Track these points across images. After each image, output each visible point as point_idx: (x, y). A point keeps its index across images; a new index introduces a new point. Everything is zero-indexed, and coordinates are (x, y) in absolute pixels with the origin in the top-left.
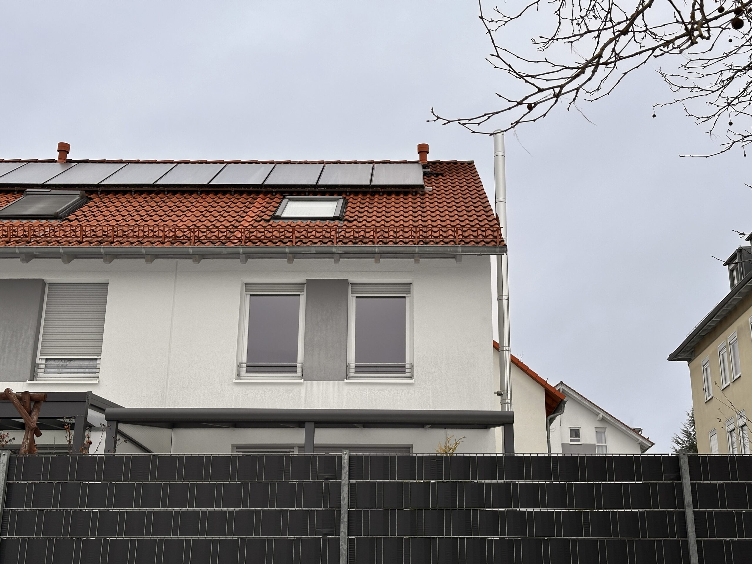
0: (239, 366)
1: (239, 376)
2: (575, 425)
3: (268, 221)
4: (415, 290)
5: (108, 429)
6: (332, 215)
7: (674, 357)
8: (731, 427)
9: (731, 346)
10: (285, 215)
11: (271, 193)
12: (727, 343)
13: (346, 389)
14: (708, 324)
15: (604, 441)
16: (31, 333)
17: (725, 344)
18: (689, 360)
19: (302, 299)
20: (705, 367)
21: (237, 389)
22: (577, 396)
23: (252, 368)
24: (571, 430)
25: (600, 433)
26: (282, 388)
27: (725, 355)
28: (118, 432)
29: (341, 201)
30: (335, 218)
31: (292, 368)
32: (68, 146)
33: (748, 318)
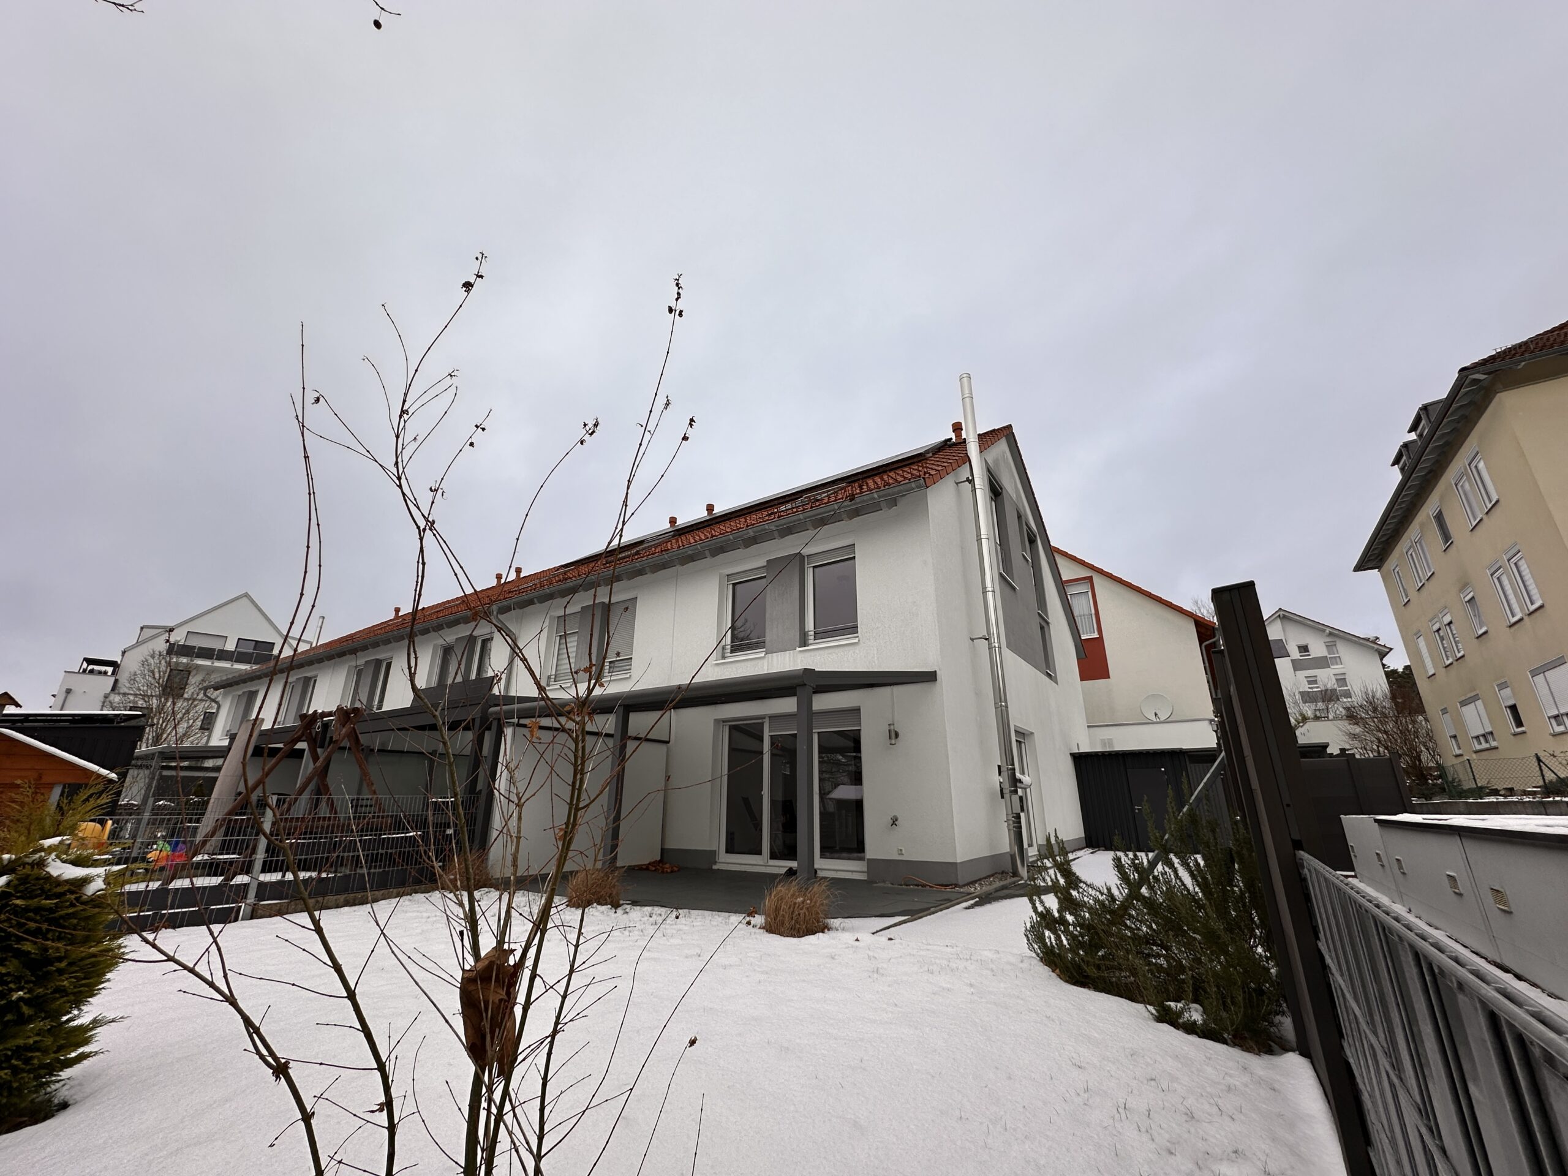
0: (724, 648)
1: (723, 657)
2: (1302, 643)
7: (1359, 567)
8: (1436, 627)
9: (1418, 544)
12: (1412, 542)
13: (800, 656)
14: (1384, 528)
15: (1335, 651)
17: (1410, 544)
18: (1379, 567)
20: (1396, 571)
22: (1298, 618)
23: (734, 648)
24: (1299, 647)
25: (1330, 647)
26: (749, 663)
27: (1414, 554)
33: (1428, 510)
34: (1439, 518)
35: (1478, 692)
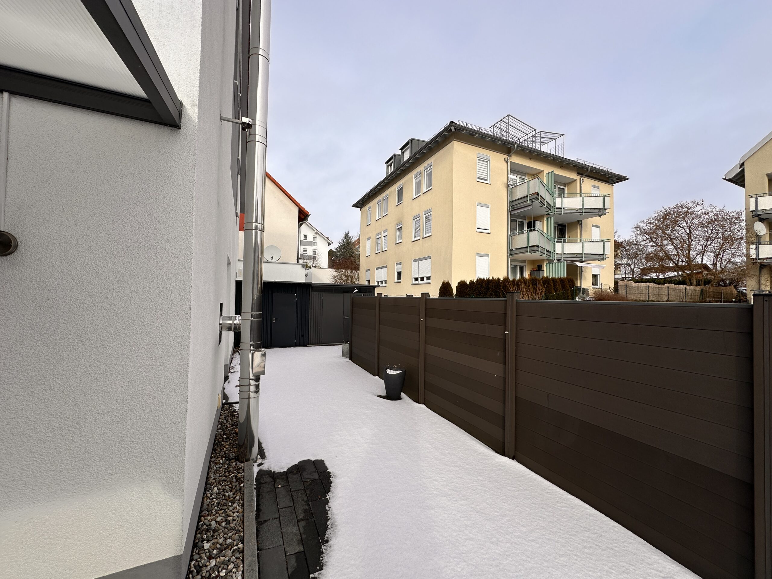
2: (306, 234)
7: (354, 206)
8: (378, 237)
9: (384, 200)
15: (316, 240)
18: (361, 208)
20: (369, 210)
24: (304, 236)
25: (314, 238)
33: (395, 188)
34: (400, 192)
35: (387, 265)
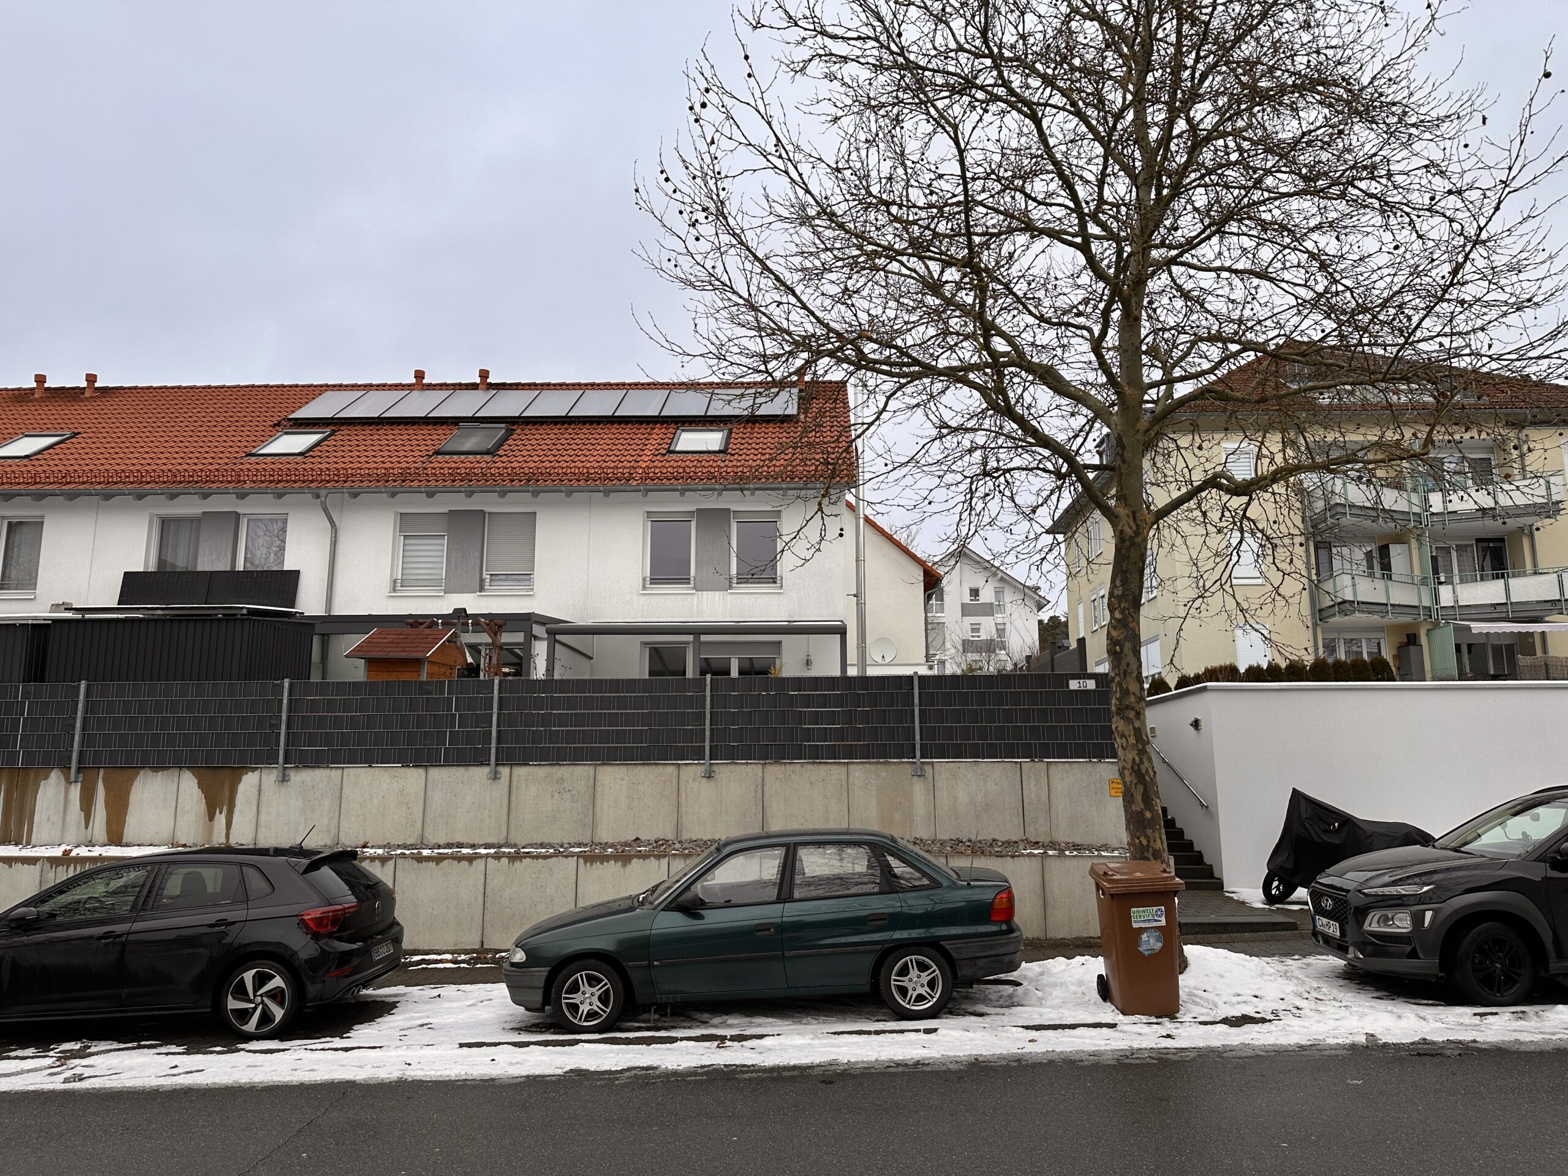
0: (644, 579)
1: (644, 588)
3: (664, 455)
4: (784, 515)
5: (548, 639)
6: (717, 449)
7: (1050, 530)
10: (678, 449)
11: (667, 422)
13: (729, 597)
15: (1002, 598)
16: (478, 554)
18: (1065, 532)
19: (693, 524)
21: (642, 598)
22: (977, 558)
23: (654, 581)
24: (971, 590)
25: (998, 592)
26: (678, 597)
28: (556, 641)
29: (726, 432)
30: (720, 452)
31: (687, 581)
32: (487, 372)
